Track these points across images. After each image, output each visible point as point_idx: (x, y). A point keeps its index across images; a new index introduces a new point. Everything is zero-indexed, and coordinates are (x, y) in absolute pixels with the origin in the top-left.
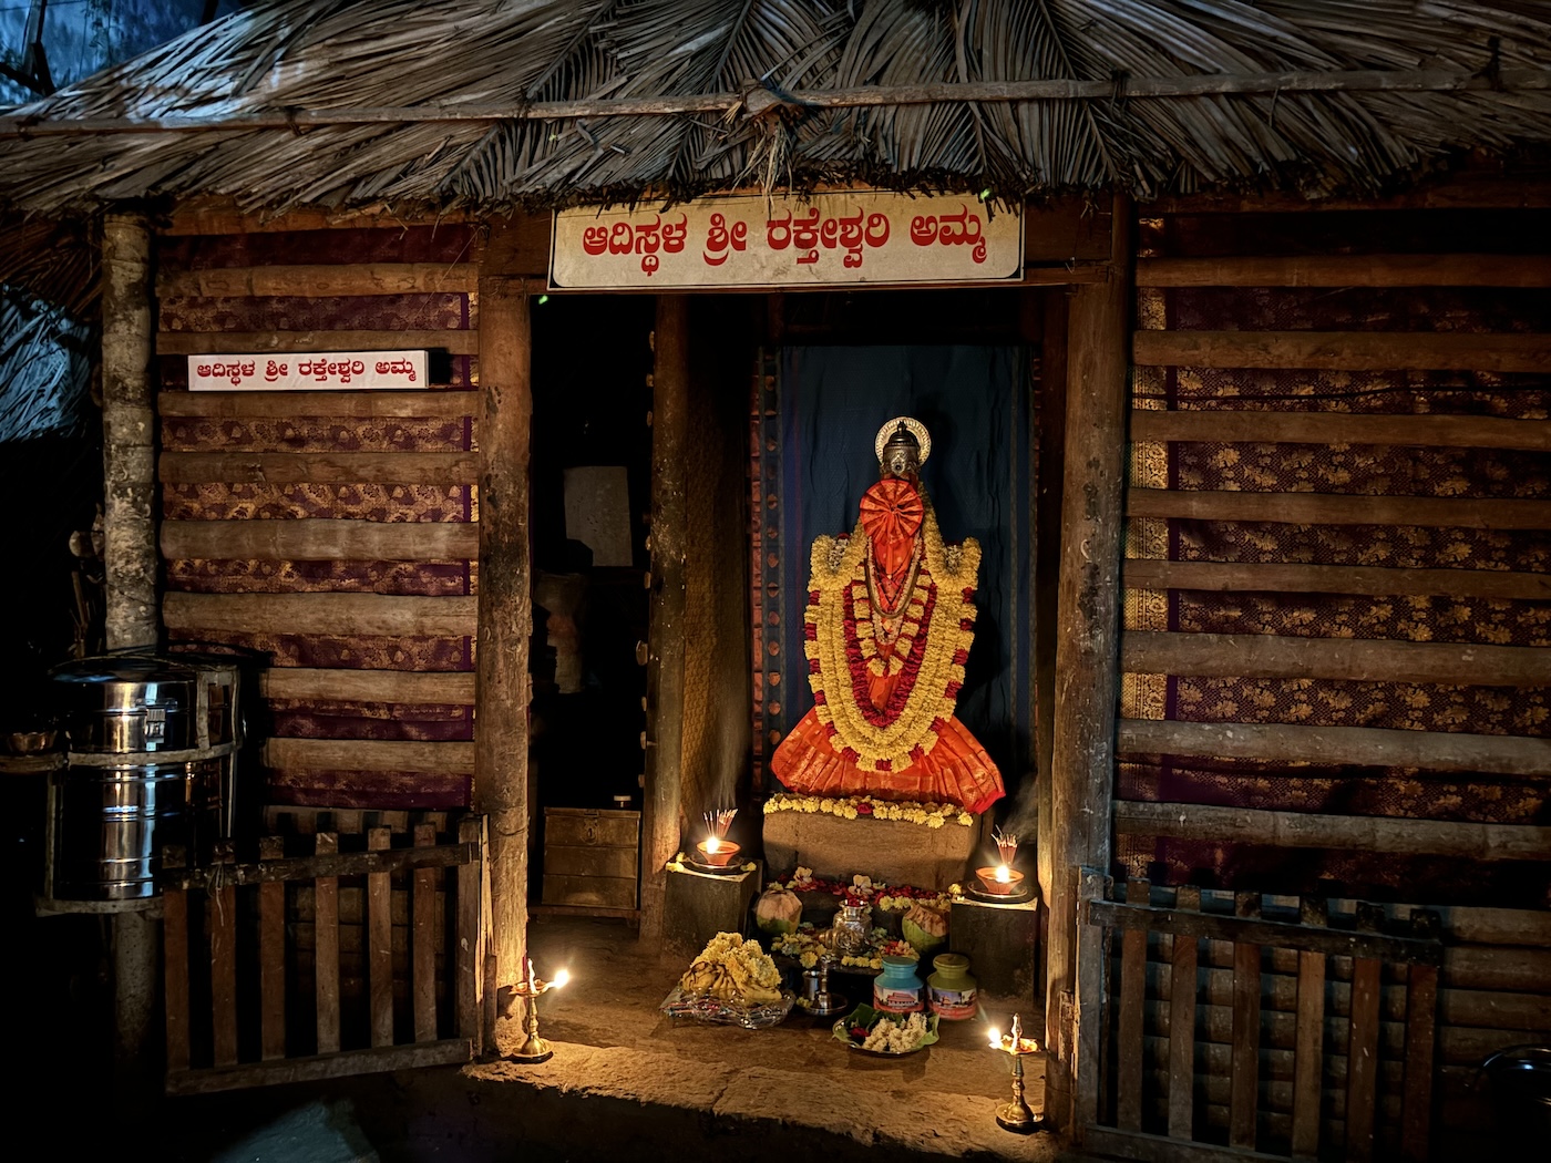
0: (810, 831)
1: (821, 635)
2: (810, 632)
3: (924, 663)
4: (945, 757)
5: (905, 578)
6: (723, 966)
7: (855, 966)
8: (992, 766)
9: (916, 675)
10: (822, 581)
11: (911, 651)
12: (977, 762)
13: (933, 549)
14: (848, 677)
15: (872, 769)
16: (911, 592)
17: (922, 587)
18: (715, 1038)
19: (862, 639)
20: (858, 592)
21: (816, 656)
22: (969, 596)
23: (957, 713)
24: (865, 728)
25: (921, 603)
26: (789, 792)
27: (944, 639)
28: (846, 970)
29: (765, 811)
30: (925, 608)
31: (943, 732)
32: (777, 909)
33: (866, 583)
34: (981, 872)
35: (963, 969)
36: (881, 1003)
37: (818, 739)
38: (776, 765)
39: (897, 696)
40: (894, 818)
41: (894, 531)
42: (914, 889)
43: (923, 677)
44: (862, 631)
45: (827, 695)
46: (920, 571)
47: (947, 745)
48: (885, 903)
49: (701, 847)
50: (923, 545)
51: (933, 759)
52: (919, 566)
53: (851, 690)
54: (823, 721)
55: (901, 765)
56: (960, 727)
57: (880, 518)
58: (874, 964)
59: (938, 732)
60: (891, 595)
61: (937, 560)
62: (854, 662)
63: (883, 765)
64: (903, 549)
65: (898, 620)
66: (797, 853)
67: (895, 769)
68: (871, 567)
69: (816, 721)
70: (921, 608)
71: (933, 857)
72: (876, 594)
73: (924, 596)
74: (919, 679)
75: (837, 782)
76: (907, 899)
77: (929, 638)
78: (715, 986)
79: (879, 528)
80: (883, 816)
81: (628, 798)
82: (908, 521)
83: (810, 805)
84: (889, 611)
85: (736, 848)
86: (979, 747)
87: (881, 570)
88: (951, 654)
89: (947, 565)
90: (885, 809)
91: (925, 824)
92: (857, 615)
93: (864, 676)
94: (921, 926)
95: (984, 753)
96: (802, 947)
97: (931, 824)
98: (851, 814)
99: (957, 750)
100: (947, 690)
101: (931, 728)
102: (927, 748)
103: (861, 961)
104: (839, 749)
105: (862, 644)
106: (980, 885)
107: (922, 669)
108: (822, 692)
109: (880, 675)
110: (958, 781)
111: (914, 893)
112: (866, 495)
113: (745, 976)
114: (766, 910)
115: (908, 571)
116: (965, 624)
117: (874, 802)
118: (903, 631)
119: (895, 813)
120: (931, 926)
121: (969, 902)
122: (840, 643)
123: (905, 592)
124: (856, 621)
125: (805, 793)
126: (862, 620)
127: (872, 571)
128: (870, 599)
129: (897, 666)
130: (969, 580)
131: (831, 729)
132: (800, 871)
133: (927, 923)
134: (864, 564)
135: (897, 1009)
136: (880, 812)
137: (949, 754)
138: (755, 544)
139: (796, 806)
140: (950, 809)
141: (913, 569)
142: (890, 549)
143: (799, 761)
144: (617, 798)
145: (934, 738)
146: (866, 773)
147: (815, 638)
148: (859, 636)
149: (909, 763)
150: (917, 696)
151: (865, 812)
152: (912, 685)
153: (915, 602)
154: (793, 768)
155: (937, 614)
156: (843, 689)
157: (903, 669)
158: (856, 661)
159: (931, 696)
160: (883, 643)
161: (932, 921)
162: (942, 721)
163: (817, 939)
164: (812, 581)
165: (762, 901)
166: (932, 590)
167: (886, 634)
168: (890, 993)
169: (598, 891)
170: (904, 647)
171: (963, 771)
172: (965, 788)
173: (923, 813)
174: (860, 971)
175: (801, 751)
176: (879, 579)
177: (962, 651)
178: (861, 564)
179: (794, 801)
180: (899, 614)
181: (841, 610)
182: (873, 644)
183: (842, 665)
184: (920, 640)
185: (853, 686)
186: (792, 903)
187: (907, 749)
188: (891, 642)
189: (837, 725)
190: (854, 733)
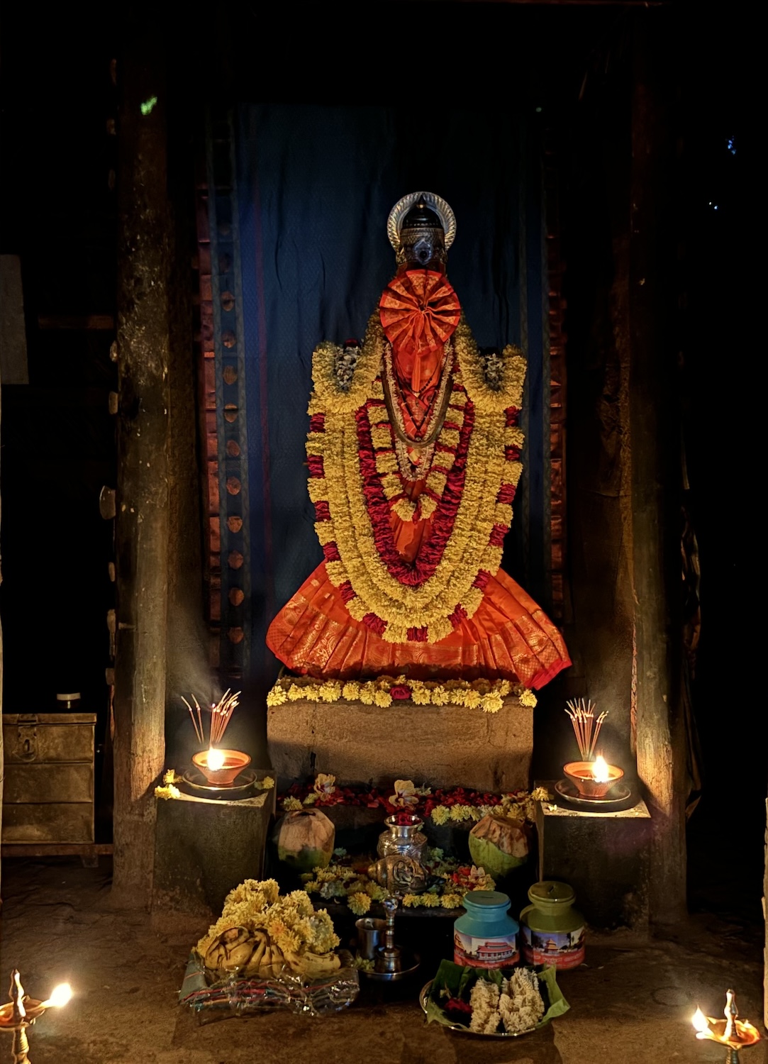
0: (331, 726)
1: (331, 471)
2: (315, 467)
3: (464, 503)
4: (492, 620)
5: (436, 396)
6: (264, 931)
7: (422, 907)
8: (551, 629)
9: (453, 518)
10: (329, 401)
11: (446, 488)
12: (531, 625)
13: (469, 358)
14: (367, 523)
15: (403, 639)
16: (443, 414)
17: (457, 407)
18: (264, 1036)
19: (384, 475)
20: (376, 415)
21: (325, 498)
22: (512, 418)
23: (506, 565)
24: (393, 589)
25: (456, 428)
26: (295, 676)
27: (486, 472)
28: (410, 913)
29: (269, 703)
30: (461, 434)
31: (489, 588)
32: (307, 836)
33: (386, 403)
34: (570, 769)
35: (567, 903)
36: (469, 957)
37: (330, 605)
38: (274, 640)
39: (432, 546)
40: (439, 702)
41: (423, 336)
42: (468, 791)
43: (463, 520)
44: (383, 464)
45: (341, 547)
46: (452, 387)
47: (493, 605)
48: (440, 815)
49: (198, 759)
50: (455, 354)
51: (476, 623)
52: (450, 381)
53: (372, 540)
54: (336, 582)
55: (440, 633)
56: (509, 581)
57: (406, 320)
58: (447, 902)
59: (483, 588)
60: (418, 417)
61: (473, 372)
62: (375, 504)
63: (417, 634)
64: (432, 359)
65: (429, 450)
66: (313, 756)
67: (432, 638)
68: (391, 382)
69: (325, 580)
70: (456, 433)
71: (489, 748)
72: (398, 416)
73: (460, 418)
74: (458, 524)
75: (358, 658)
76: (466, 808)
77: (469, 471)
78: (254, 959)
79: (405, 332)
80: (425, 701)
81: (76, 696)
82: (441, 324)
83: (329, 693)
84: (417, 437)
85: (246, 759)
86: (532, 606)
87: (404, 385)
88: (496, 490)
89: (487, 379)
90: (428, 692)
91: (480, 708)
92: (376, 444)
93: (387, 522)
94: (499, 845)
95: (540, 613)
96: (347, 885)
97: (487, 708)
98: (384, 701)
99: (507, 610)
100: (491, 535)
101: (475, 585)
102: (471, 609)
103: (429, 900)
104: (359, 616)
105: (384, 481)
106: (572, 789)
107: (461, 510)
108: (334, 544)
109: (409, 519)
110: (509, 649)
111: (471, 797)
112: (389, 290)
113: (296, 942)
114: (291, 839)
115: (438, 387)
116: (511, 453)
117: (413, 683)
118: (435, 463)
119: (441, 696)
120: (511, 845)
121: (567, 813)
122: (354, 480)
123: (436, 413)
124: (375, 452)
125: (318, 676)
126: (382, 450)
127: (392, 388)
128: (390, 423)
129: (429, 507)
130: (513, 397)
131: (347, 591)
132: (322, 779)
133: (506, 841)
134: (382, 377)
135: (491, 963)
136: (421, 695)
137: (496, 615)
138: (207, 355)
139: (310, 694)
140: (506, 686)
141: (444, 384)
142: (418, 359)
143: (306, 634)
144: (62, 697)
145: (478, 596)
146: (394, 644)
147: (321, 475)
148: (380, 471)
149: (448, 629)
150: (457, 544)
151: (402, 697)
152: (450, 530)
153: (449, 425)
154: (298, 643)
155: (477, 441)
156: (362, 539)
157: (438, 510)
158: (376, 502)
159: (474, 545)
160: (411, 479)
161: (511, 838)
162: (488, 575)
163: (366, 873)
164: (314, 401)
165: (284, 828)
166: (469, 410)
167: (413, 468)
168: (482, 943)
169: (39, 822)
170: (438, 483)
171: (515, 636)
172: (517, 658)
173: (476, 694)
174: (429, 912)
175: (306, 622)
176: (403, 397)
177: (509, 486)
178: (378, 378)
179: (308, 688)
180: (429, 442)
181: (355, 437)
182: (397, 481)
183: (359, 509)
184: (457, 473)
185: (374, 535)
186: (323, 827)
187: (448, 612)
188: (420, 477)
189: (357, 586)
190: (379, 595)
